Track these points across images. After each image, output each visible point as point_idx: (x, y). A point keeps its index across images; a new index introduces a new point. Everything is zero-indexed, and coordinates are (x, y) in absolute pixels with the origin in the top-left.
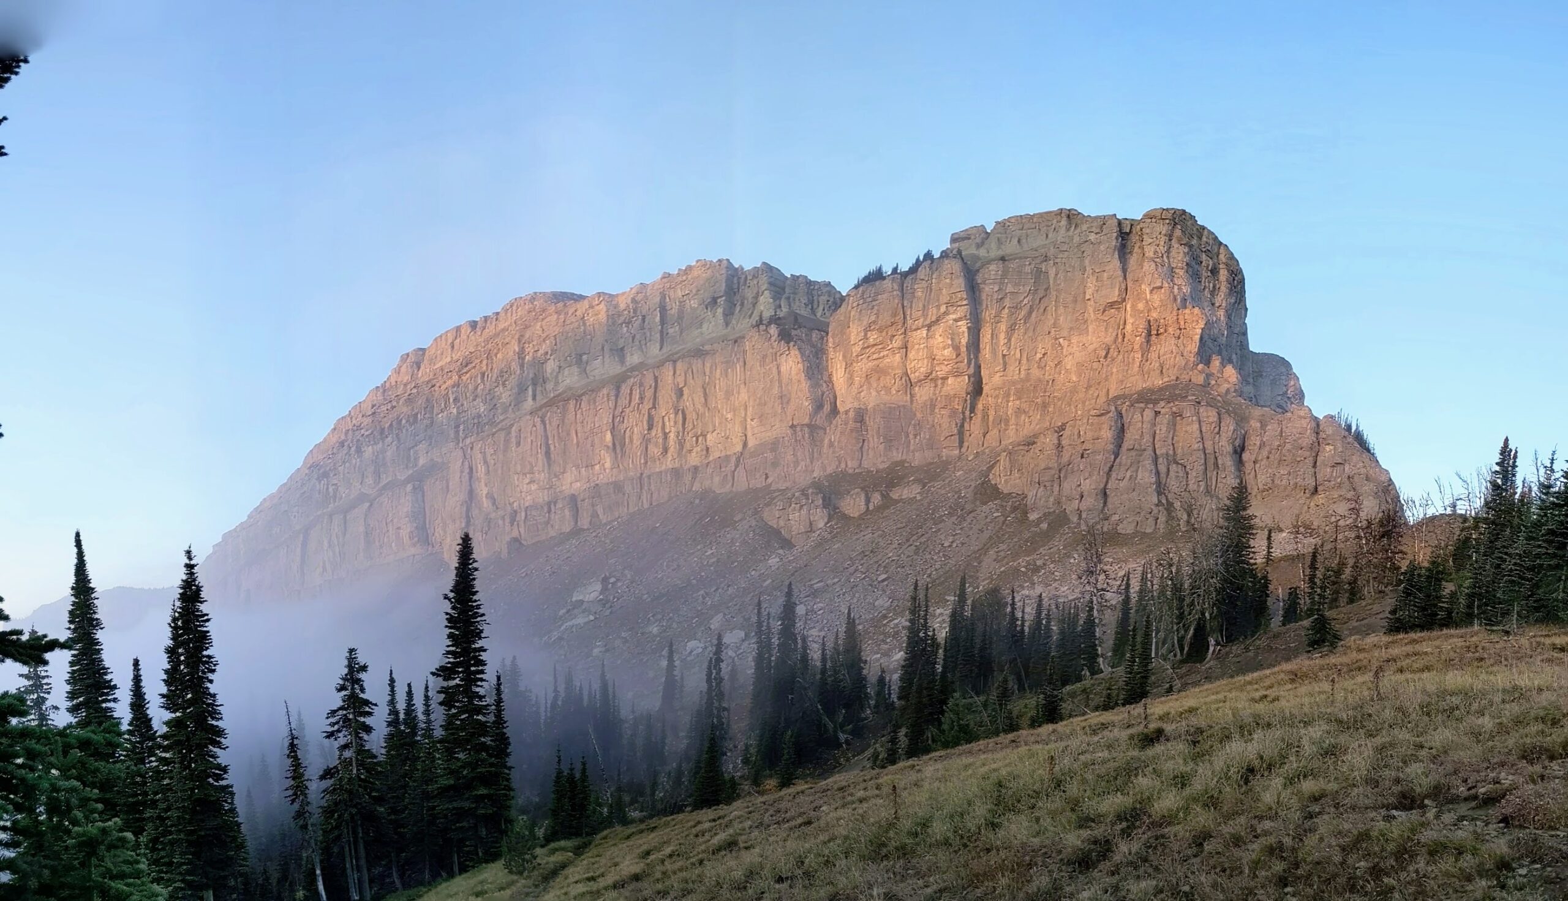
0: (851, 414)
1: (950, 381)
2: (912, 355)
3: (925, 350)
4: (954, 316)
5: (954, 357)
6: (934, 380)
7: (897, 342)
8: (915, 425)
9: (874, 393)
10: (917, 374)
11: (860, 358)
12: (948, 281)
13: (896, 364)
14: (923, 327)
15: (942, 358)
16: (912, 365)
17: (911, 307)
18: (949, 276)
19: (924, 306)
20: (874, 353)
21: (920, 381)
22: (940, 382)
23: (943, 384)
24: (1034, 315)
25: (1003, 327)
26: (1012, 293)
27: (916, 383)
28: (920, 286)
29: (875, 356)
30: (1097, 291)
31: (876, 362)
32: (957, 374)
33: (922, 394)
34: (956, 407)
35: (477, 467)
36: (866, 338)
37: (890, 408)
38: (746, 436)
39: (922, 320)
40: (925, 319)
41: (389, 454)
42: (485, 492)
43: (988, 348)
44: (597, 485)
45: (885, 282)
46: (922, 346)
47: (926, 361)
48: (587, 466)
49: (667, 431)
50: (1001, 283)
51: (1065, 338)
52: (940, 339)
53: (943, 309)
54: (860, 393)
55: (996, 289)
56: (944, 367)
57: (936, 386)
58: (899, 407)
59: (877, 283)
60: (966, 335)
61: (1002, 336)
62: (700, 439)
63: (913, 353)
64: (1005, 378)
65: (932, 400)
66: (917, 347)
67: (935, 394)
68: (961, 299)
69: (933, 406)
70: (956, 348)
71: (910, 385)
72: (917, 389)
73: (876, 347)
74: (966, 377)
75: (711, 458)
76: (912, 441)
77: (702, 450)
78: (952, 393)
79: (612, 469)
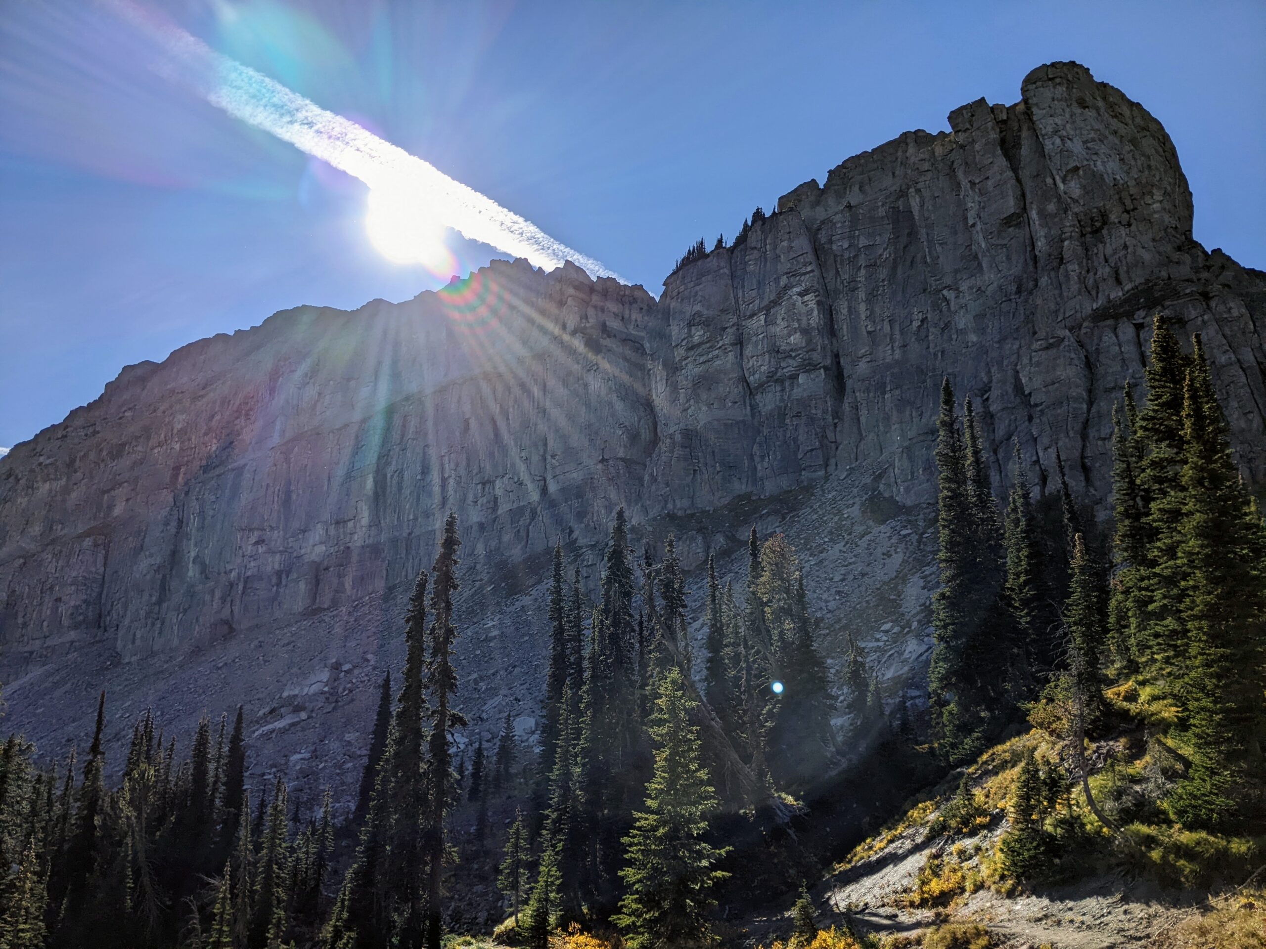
0: (678, 437)
1: (801, 379)
2: (748, 351)
3: (765, 341)
4: (796, 290)
5: (804, 345)
6: (780, 381)
7: (728, 338)
8: (760, 445)
9: (704, 408)
10: (757, 376)
11: (684, 363)
12: (785, 244)
13: (729, 365)
14: (760, 310)
15: (788, 348)
16: (751, 364)
17: (743, 287)
18: (787, 236)
19: (759, 283)
20: (701, 355)
21: (761, 385)
22: (787, 384)
23: (792, 385)
24: (899, 271)
25: (862, 295)
26: (866, 247)
27: (757, 388)
28: (752, 257)
29: (702, 359)
30: (984, 208)
31: (703, 366)
32: (809, 367)
33: (768, 401)
34: (814, 411)
35: (189, 518)
36: (690, 335)
37: (725, 424)
38: (545, 480)
39: (757, 302)
40: (762, 299)
41: (74, 495)
42: (193, 554)
43: (845, 327)
44: (348, 548)
45: (708, 259)
46: (760, 336)
47: (767, 356)
48: (337, 523)
49: (446, 475)
50: (851, 237)
51: (949, 287)
52: (783, 324)
53: (784, 281)
54: (685, 410)
55: (846, 245)
56: (791, 361)
57: (783, 390)
58: (737, 423)
59: (700, 263)
60: (816, 312)
61: (862, 307)
62: (488, 486)
63: (750, 347)
64: (874, 364)
65: (780, 408)
66: (754, 339)
67: (782, 400)
68: (805, 265)
69: (782, 415)
70: (805, 332)
71: (750, 391)
72: (758, 397)
73: (704, 346)
74: (822, 371)
75: (500, 512)
76: (759, 467)
77: (488, 502)
78: (805, 395)
79: (370, 526)
